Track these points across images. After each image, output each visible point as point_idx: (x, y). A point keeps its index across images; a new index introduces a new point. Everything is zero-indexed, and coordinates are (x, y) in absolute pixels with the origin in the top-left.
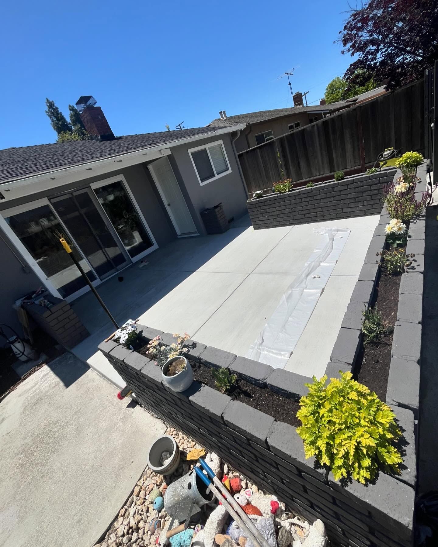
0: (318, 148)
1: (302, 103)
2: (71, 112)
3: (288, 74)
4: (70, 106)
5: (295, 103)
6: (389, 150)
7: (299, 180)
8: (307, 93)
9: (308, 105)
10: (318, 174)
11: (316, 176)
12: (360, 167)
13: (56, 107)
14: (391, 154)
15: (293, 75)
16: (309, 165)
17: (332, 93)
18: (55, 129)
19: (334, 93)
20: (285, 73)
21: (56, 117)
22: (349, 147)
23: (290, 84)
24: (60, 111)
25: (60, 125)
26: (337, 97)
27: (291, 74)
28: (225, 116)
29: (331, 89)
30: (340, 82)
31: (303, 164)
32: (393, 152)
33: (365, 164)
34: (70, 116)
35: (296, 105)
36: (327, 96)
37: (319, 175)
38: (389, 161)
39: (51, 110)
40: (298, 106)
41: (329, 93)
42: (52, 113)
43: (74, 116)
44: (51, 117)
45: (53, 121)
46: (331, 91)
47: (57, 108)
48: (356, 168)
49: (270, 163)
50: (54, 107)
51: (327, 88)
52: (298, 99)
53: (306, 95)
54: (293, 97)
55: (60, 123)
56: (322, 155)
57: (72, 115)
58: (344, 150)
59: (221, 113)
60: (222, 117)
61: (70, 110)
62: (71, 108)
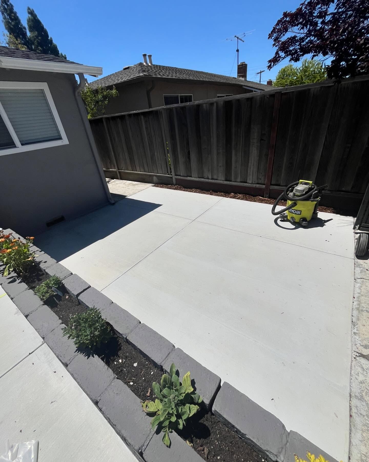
0: (214, 140)
1: (245, 76)
2: (30, 15)
3: (238, 38)
4: (29, 9)
5: (238, 73)
6: (306, 184)
7: (187, 176)
8: (263, 71)
9: (261, 83)
10: (210, 177)
11: (208, 178)
12: (264, 186)
13: (11, 4)
14: (306, 193)
15: (243, 41)
16: (200, 160)
17: (283, 78)
18: (6, 28)
19: (284, 79)
20: (235, 36)
21: (8, 15)
22: (254, 152)
23: (238, 51)
24: (15, 9)
25: (13, 26)
26: (286, 84)
27: (241, 40)
28: (151, 62)
29: (282, 74)
30: (291, 70)
31: (193, 157)
32: (310, 189)
33: (271, 185)
34: (28, 20)
35: (239, 76)
36: (278, 79)
37: (212, 179)
38: (299, 203)
39: (4, 5)
40: (241, 78)
41: (280, 77)
42: (5, 9)
43: (32, 21)
44: (3, 14)
45: (5, 18)
46: (282, 76)
47: (12, 6)
48: (258, 186)
49: (156, 140)
50: (8, 3)
51: (280, 72)
52: (242, 69)
53: (261, 73)
54: (238, 66)
55: (13, 23)
56: (218, 154)
57: (29, 19)
58: (247, 154)
59: (145, 55)
60: (146, 62)
61: (29, 13)
62: (29, 11)
